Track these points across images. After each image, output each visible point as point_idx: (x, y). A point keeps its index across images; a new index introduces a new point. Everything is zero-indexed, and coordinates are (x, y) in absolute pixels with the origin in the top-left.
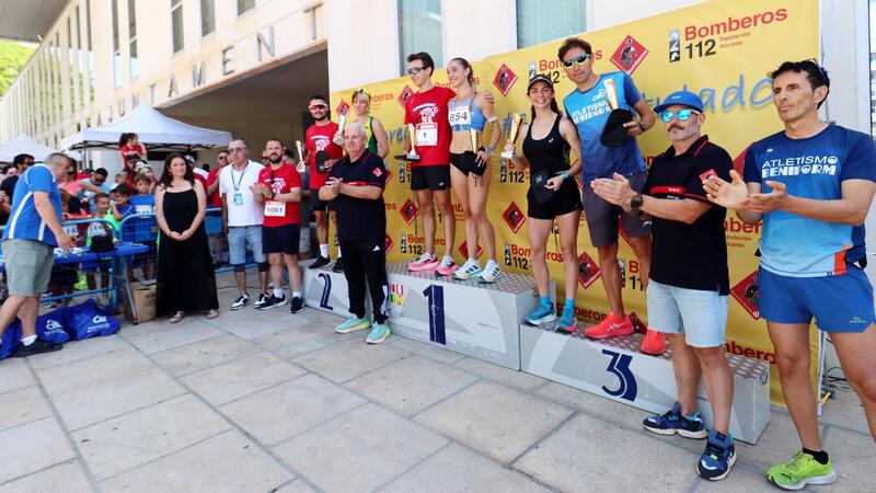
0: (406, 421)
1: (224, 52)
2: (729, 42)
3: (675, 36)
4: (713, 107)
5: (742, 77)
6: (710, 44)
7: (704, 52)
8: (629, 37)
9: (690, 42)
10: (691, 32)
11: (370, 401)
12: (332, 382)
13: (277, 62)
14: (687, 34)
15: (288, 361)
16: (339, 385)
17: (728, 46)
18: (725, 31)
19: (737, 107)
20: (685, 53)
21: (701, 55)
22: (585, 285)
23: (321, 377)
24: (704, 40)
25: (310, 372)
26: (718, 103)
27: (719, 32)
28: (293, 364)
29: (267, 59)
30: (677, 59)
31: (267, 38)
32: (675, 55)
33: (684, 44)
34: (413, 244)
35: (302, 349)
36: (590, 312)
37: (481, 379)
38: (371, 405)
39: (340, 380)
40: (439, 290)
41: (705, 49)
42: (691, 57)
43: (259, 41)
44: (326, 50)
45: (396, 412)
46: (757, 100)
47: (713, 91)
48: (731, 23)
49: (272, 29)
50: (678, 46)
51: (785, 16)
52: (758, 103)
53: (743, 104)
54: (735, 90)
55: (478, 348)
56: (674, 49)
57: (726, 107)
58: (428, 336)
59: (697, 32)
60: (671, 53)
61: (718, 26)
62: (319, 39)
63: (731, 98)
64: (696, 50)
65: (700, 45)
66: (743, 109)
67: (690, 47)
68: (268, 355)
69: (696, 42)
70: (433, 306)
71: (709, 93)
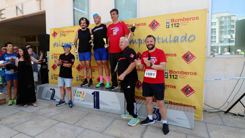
0: (101, 134)
1: (1, 11)
2: (183, 24)
3: (168, 21)
4: (178, 41)
5: (186, 34)
6: (178, 24)
7: (176, 26)
8: (154, 20)
9: (172, 23)
10: (172, 20)
11: (86, 129)
12: (70, 124)
13: (24, 16)
14: (171, 21)
15: (50, 118)
16: (73, 125)
17: (182, 25)
18: (182, 21)
19: (184, 42)
20: (171, 26)
21: (175, 27)
22: (139, 89)
23: (65, 123)
24: (176, 23)
25: (60, 122)
26: (179, 40)
27: (180, 21)
28: (53, 119)
29: (20, 15)
30: (168, 27)
31: (20, 7)
32: (168, 26)
33: (171, 23)
34: (81, 78)
35: (52, 114)
36: (140, 97)
37: (115, 119)
38: (87, 130)
39: (72, 123)
40: (98, 93)
41: (176, 25)
42: (172, 27)
43: (17, 8)
44: (45, 13)
45: (96, 131)
46: (190, 40)
47: (178, 37)
48: (184, 19)
49: (22, 5)
50: (169, 24)
51: (198, 19)
52: (190, 41)
53: (186, 41)
54: (184, 37)
55: (111, 110)
56: (168, 24)
57: (182, 41)
58: (93, 107)
59: (174, 20)
60: (167, 26)
61: (180, 19)
62: (42, 10)
63: (183, 39)
64: (174, 25)
65: (175, 24)
66: (186, 42)
67: (172, 24)
68: (41, 117)
69: (174, 23)
70: (95, 98)
71: (177, 37)
